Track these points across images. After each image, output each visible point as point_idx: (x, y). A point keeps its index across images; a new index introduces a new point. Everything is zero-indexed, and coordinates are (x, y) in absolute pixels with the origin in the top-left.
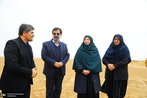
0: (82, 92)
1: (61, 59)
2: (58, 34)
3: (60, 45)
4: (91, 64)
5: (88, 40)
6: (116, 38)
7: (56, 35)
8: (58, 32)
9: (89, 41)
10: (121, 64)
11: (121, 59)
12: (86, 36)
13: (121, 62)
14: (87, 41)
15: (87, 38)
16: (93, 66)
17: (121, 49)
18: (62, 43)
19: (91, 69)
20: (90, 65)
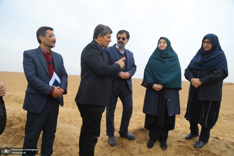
0: (152, 113)
1: (128, 68)
2: (124, 39)
3: (125, 52)
4: (165, 75)
5: (164, 43)
6: (206, 40)
7: (121, 40)
8: (124, 35)
9: (166, 45)
10: (210, 78)
11: (212, 71)
12: (161, 38)
13: (211, 75)
14: (162, 44)
15: (162, 41)
16: (168, 78)
17: (213, 57)
18: (128, 51)
19: (164, 82)
20: (162, 78)
